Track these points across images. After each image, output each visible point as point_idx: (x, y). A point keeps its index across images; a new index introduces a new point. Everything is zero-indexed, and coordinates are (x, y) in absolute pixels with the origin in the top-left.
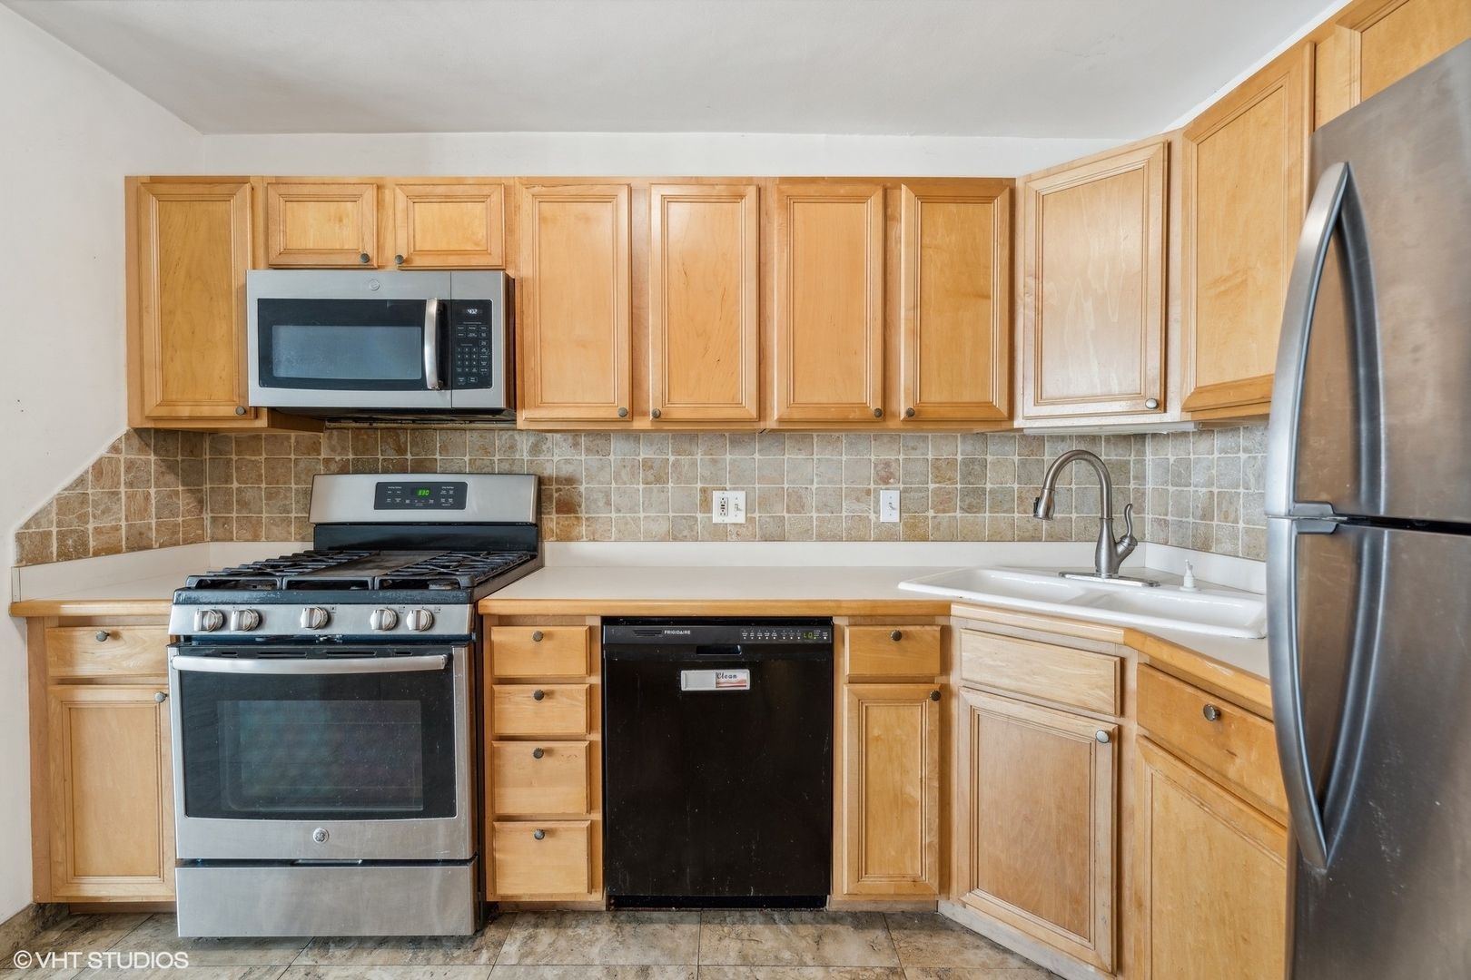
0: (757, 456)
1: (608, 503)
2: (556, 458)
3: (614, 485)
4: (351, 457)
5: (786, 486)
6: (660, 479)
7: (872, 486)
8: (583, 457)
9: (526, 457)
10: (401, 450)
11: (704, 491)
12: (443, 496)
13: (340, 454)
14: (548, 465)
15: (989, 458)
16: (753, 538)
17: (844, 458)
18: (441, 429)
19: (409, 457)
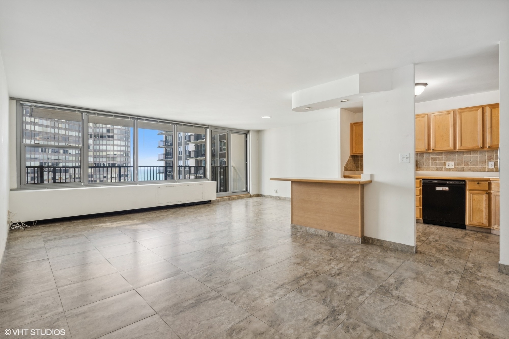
1: (424, 165)
3: (425, 162)
5: (464, 161)
8: (419, 157)
11: (444, 162)
16: (456, 171)
17: (479, 155)
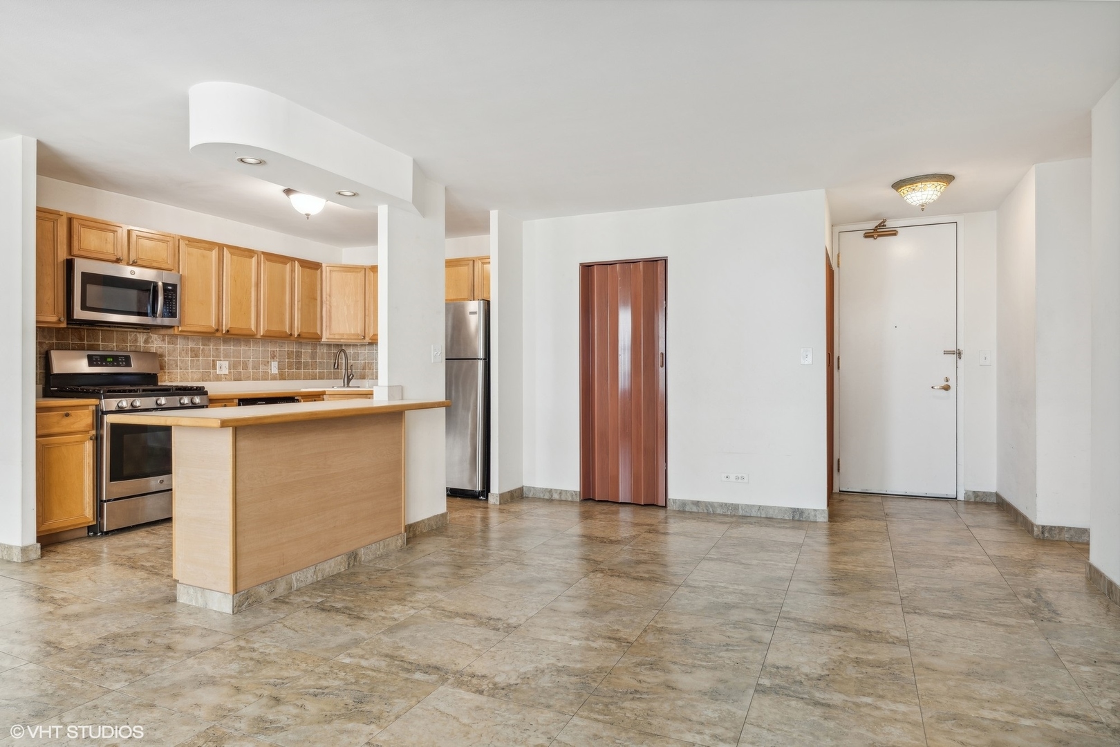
0: (232, 347)
1: (177, 366)
2: (155, 346)
3: (179, 358)
4: (54, 341)
5: (242, 359)
6: (197, 356)
7: (269, 360)
8: (167, 346)
9: (142, 345)
10: (81, 339)
11: (213, 361)
12: (120, 361)
13: (48, 340)
14: (152, 348)
15: (303, 350)
16: (231, 380)
17: (261, 349)
18: (102, 330)
19: (86, 342)
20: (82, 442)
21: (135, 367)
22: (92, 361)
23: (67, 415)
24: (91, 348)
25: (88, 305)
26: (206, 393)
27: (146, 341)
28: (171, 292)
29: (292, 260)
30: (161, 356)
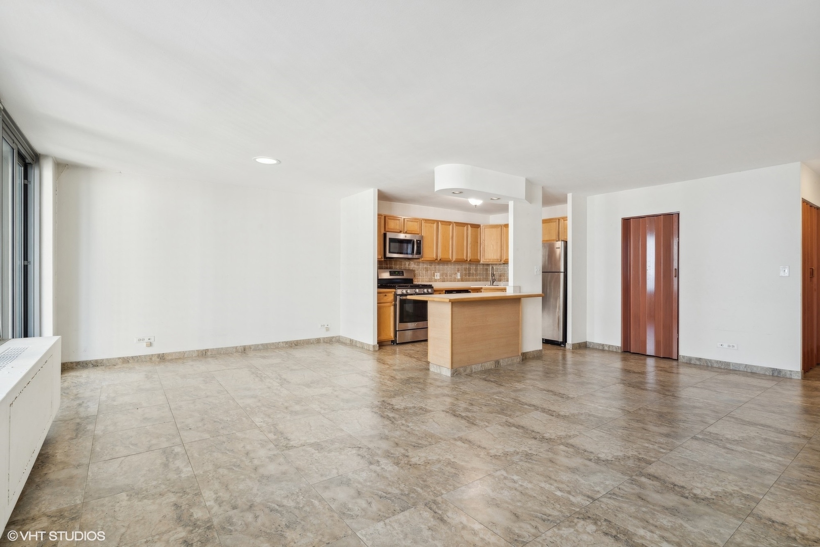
0: (441, 267)
1: (420, 275)
2: (412, 267)
3: (421, 272)
5: (445, 272)
6: (427, 271)
7: (457, 272)
8: (416, 267)
9: (408, 267)
10: (388, 265)
11: (434, 273)
12: (400, 273)
13: (381, 266)
16: (442, 282)
17: (453, 267)
18: (394, 261)
20: (390, 306)
21: (405, 276)
22: (391, 274)
23: (386, 295)
24: (391, 268)
25: (391, 251)
26: (433, 287)
27: (409, 265)
28: (419, 243)
29: (467, 224)
30: (414, 271)
